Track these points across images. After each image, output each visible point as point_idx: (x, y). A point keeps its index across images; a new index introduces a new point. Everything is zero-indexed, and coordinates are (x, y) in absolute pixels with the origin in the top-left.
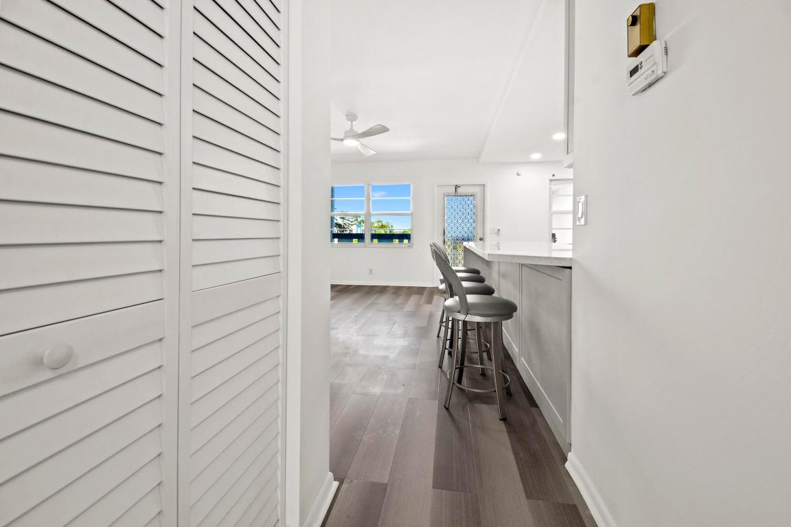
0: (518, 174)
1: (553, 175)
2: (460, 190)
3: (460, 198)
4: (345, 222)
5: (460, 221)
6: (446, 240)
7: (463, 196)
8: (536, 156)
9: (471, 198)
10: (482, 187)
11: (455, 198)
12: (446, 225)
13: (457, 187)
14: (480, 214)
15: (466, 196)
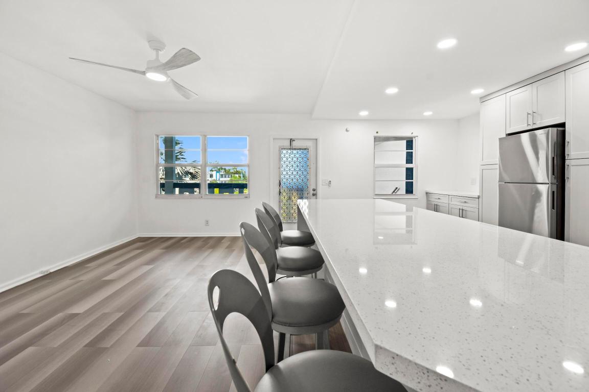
0: (347, 130)
1: (377, 132)
2: (295, 144)
3: (295, 152)
4: (197, 170)
5: (295, 173)
6: (281, 191)
7: (298, 149)
8: (364, 113)
9: (305, 152)
10: (315, 140)
11: (289, 151)
12: (282, 176)
13: (292, 141)
14: (313, 166)
15: (300, 149)
